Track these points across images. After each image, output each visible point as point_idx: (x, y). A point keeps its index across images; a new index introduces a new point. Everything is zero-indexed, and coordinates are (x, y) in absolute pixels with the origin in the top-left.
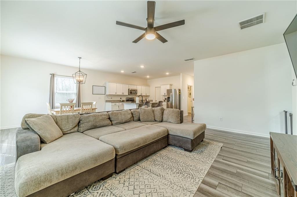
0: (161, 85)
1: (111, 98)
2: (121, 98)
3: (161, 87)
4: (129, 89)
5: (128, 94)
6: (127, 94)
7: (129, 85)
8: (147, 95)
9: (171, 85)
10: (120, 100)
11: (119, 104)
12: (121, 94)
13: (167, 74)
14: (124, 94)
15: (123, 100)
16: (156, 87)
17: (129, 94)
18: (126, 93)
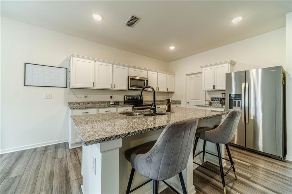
0: (202, 67)
1: (84, 96)
2: (111, 97)
3: (201, 73)
4: (128, 77)
5: (127, 89)
6: (125, 88)
7: (130, 69)
8: (169, 91)
9: (233, 64)
10: (110, 100)
11: (98, 111)
12: (109, 87)
13: (237, 20)
14: (117, 88)
15: (115, 100)
16: (187, 75)
17: (130, 88)
18: (123, 85)
